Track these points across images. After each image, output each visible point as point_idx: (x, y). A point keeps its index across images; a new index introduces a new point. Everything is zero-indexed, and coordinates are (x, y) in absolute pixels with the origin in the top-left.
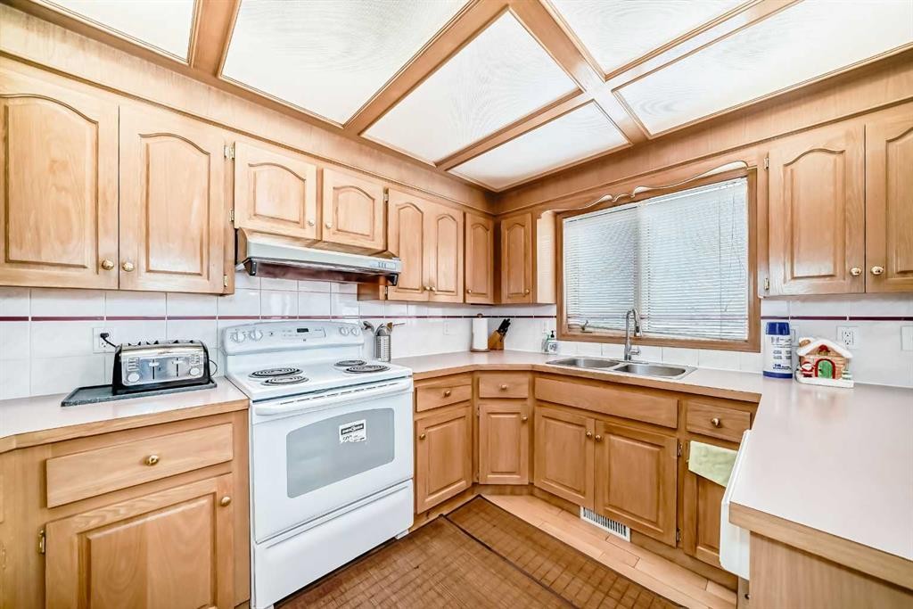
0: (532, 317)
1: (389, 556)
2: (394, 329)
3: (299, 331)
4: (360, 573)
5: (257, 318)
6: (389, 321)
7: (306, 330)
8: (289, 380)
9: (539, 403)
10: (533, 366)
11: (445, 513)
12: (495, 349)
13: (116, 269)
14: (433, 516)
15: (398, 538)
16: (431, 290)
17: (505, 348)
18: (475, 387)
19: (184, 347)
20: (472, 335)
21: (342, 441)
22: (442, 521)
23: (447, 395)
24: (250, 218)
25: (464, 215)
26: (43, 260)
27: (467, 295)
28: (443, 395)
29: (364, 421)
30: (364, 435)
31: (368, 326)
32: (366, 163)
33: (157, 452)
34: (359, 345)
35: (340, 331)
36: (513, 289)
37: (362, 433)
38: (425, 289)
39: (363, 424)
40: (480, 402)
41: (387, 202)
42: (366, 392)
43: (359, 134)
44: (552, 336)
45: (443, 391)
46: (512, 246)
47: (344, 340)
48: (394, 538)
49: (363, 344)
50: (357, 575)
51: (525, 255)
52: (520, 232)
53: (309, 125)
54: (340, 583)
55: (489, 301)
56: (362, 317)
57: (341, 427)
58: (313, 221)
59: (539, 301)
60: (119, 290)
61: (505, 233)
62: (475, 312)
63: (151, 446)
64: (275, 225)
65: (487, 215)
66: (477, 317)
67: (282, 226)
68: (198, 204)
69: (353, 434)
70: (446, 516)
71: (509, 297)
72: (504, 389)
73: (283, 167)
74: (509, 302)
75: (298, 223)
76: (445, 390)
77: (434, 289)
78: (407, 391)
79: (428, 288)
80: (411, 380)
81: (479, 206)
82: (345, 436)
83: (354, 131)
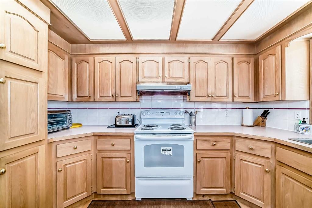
0: (287, 109)
1: (180, 205)
2: (198, 113)
3: (161, 113)
4: (168, 205)
5: (151, 108)
6: (196, 110)
7: (164, 113)
8: (149, 129)
9: (279, 163)
10: (274, 139)
11: (213, 199)
12: (259, 126)
13: (115, 97)
14: (207, 198)
15: (187, 199)
16: (212, 96)
17: (266, 126)
18: (233, 144)
19: (130, 116)
20: (243, 118)
21: (162, 153)
22: (209, 202)
23: (214, 145)
24: (143, 78)
25: (233, 59)
26: (104, 96)
27: (234, 98)
28: (211, 145)
29: (171, 148)
30: (171, 153)
31: (186, 112)
32: (181, 50)
33: (114, 143)
34: (182, 119)
35: (175, 113)
36: (267, 93)
37: (170, 152)
38: (209, 96)
39: (170, 149)
40: (236, 152)
41: (190, 62)
42: (171, 137)
43: (175, 40)
44: (304, 122)
45: (212, 143)
46: (266, 68)
47: (176, 117)
48: (186, 198)
49: (184, 119)
50: (167, 205)
51: (276, 71)
52: (272, 59)
53: (160, 44)
54: (160, 204)
55: (252, 100)
56: (185, 108)
57: (162, 148)
58: (161, 76)
59: (286, 99)
60: (115, 101)
61: (261, 62)
62: (244, 106)
63: (114, 141)
64: (150, 79)
65: (248, 55)
66: (246, 109)
67: (151, 79)
68: (130, 77)
69: (167, 152)
70: (212, 202)
71: (264, 98)
72: (252, 149)
73: (152, 60)
74: (265, 100)
75: (156, 77)
76: (214, 142)
77: (213, 96)
78: (191, 140)
79: (210, 96)
80: (193, 135)
81: (243, 52)
82: (164, 152)
83: (173, 40)
